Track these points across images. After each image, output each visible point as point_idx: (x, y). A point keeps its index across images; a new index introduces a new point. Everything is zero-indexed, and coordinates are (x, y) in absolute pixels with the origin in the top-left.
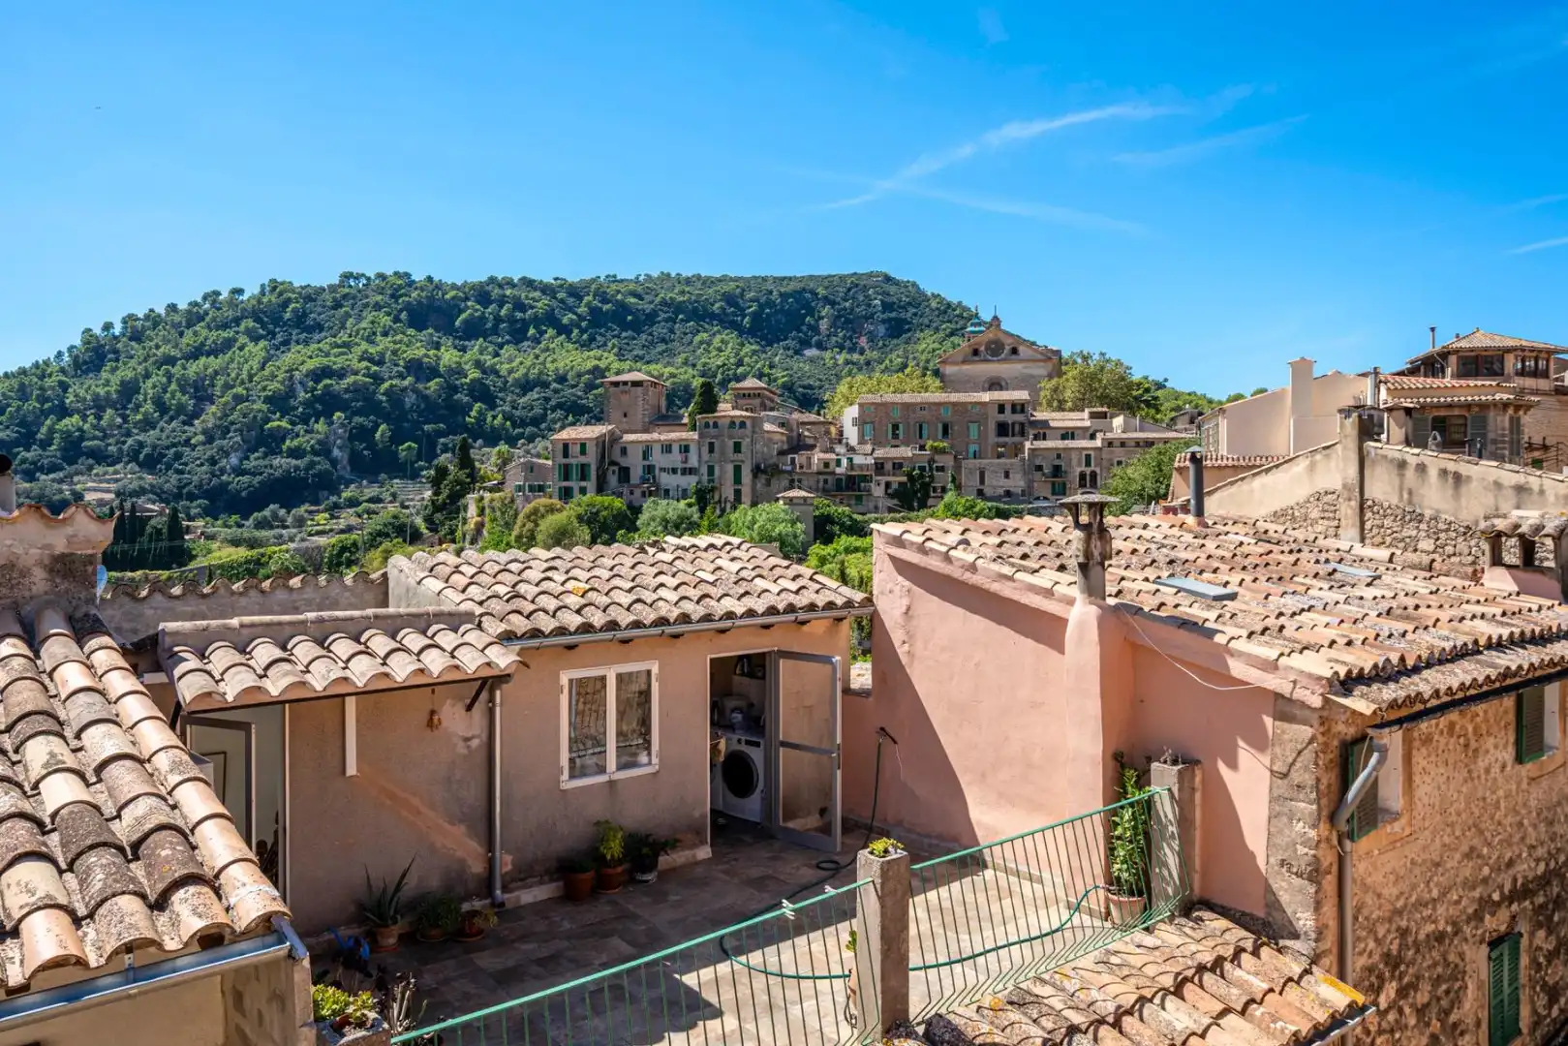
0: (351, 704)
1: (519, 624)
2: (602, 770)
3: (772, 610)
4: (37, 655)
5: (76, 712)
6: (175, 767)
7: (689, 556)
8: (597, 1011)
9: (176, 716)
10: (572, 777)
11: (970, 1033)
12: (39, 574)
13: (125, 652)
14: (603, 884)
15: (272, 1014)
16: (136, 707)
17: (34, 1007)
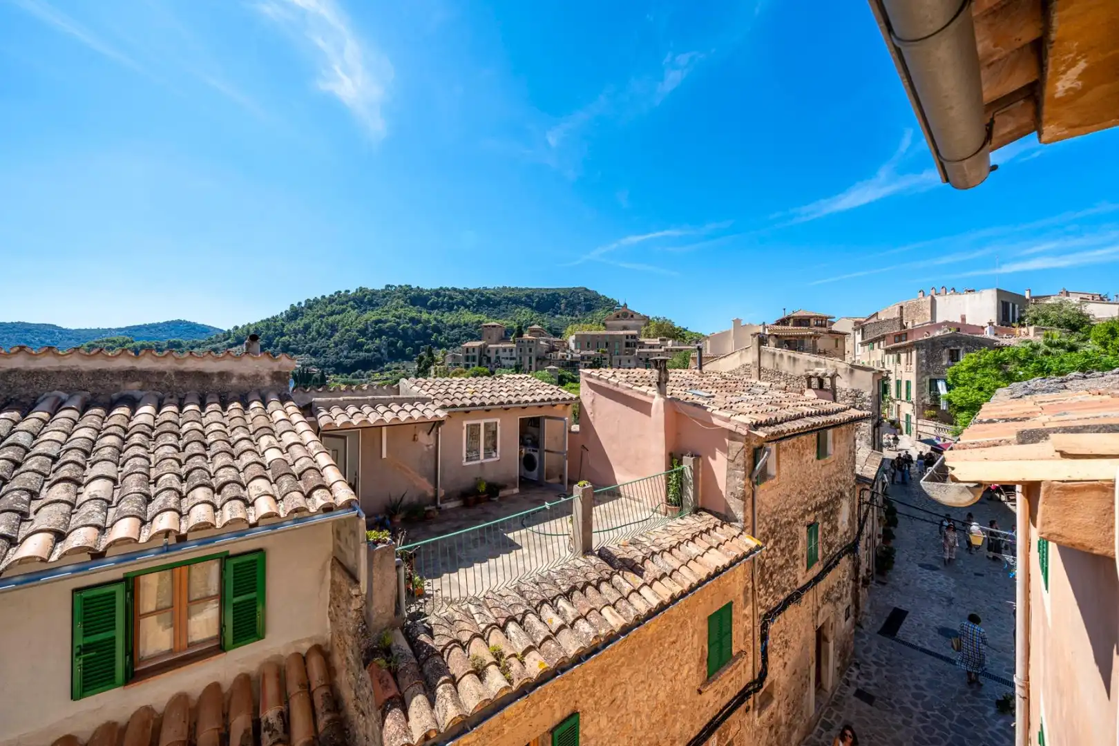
0: (384, 429)
1: (448, 403)
2: (479, 459)
3: (543, 400)
4: (266, 408)
5: (279, 428)
6: (316, 447)
7: (512, 381)
8: (475, 546)
9: (318, 431)
10: (467, 461)
11: (615, 554)
12: (268, 378)
13: (300, 408)
14: (478, 501)
15: (351, 539)
16: (302, 427)
17: (259, 531)
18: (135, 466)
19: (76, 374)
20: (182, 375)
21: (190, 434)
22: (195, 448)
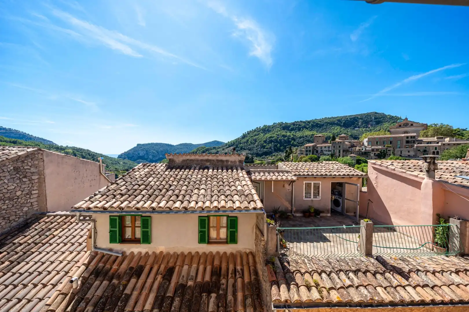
0: (273, 182)
1: (297, 173)
2: (310, 198)
3: (344, 175)
4: (237, 172)
5: (241, 179)
6: (251, 187)
7: (328, 165)
8: (308, 234)
9: (252, 181)
10: (305, 198)
12: (238, 162)
13: (246, 172)
14: (310, 216)
15: (261, 220)
16: (247, 179)
17: (236, 212)
18: (209, 187)
19: (198, 160)
20: (217, 160)
21: (220, 179)
22: (221, 183)
